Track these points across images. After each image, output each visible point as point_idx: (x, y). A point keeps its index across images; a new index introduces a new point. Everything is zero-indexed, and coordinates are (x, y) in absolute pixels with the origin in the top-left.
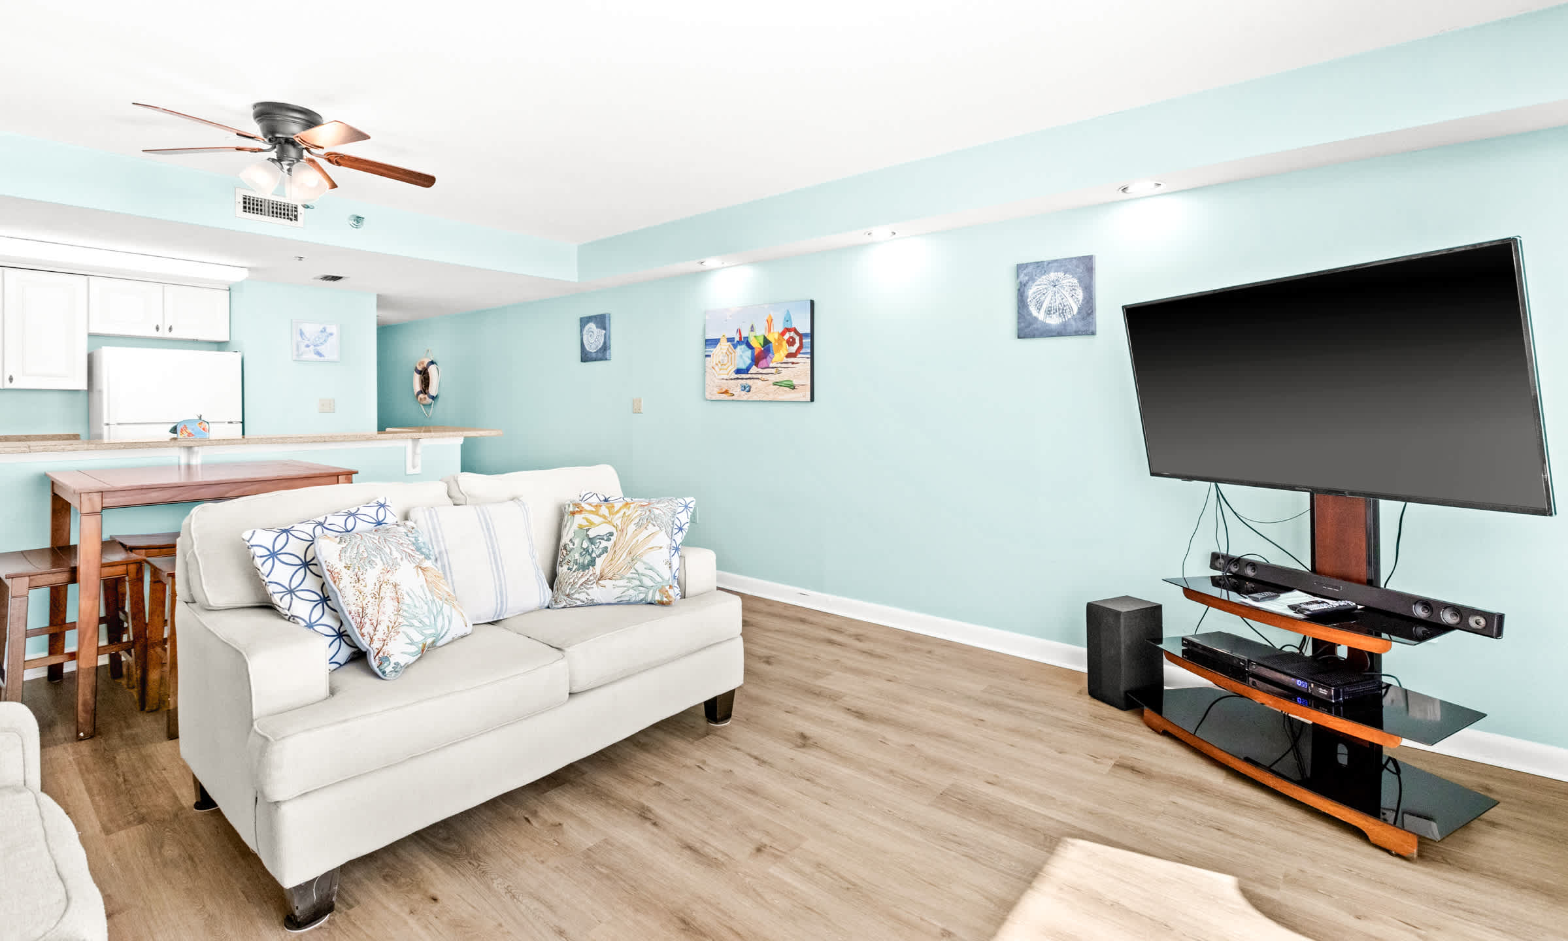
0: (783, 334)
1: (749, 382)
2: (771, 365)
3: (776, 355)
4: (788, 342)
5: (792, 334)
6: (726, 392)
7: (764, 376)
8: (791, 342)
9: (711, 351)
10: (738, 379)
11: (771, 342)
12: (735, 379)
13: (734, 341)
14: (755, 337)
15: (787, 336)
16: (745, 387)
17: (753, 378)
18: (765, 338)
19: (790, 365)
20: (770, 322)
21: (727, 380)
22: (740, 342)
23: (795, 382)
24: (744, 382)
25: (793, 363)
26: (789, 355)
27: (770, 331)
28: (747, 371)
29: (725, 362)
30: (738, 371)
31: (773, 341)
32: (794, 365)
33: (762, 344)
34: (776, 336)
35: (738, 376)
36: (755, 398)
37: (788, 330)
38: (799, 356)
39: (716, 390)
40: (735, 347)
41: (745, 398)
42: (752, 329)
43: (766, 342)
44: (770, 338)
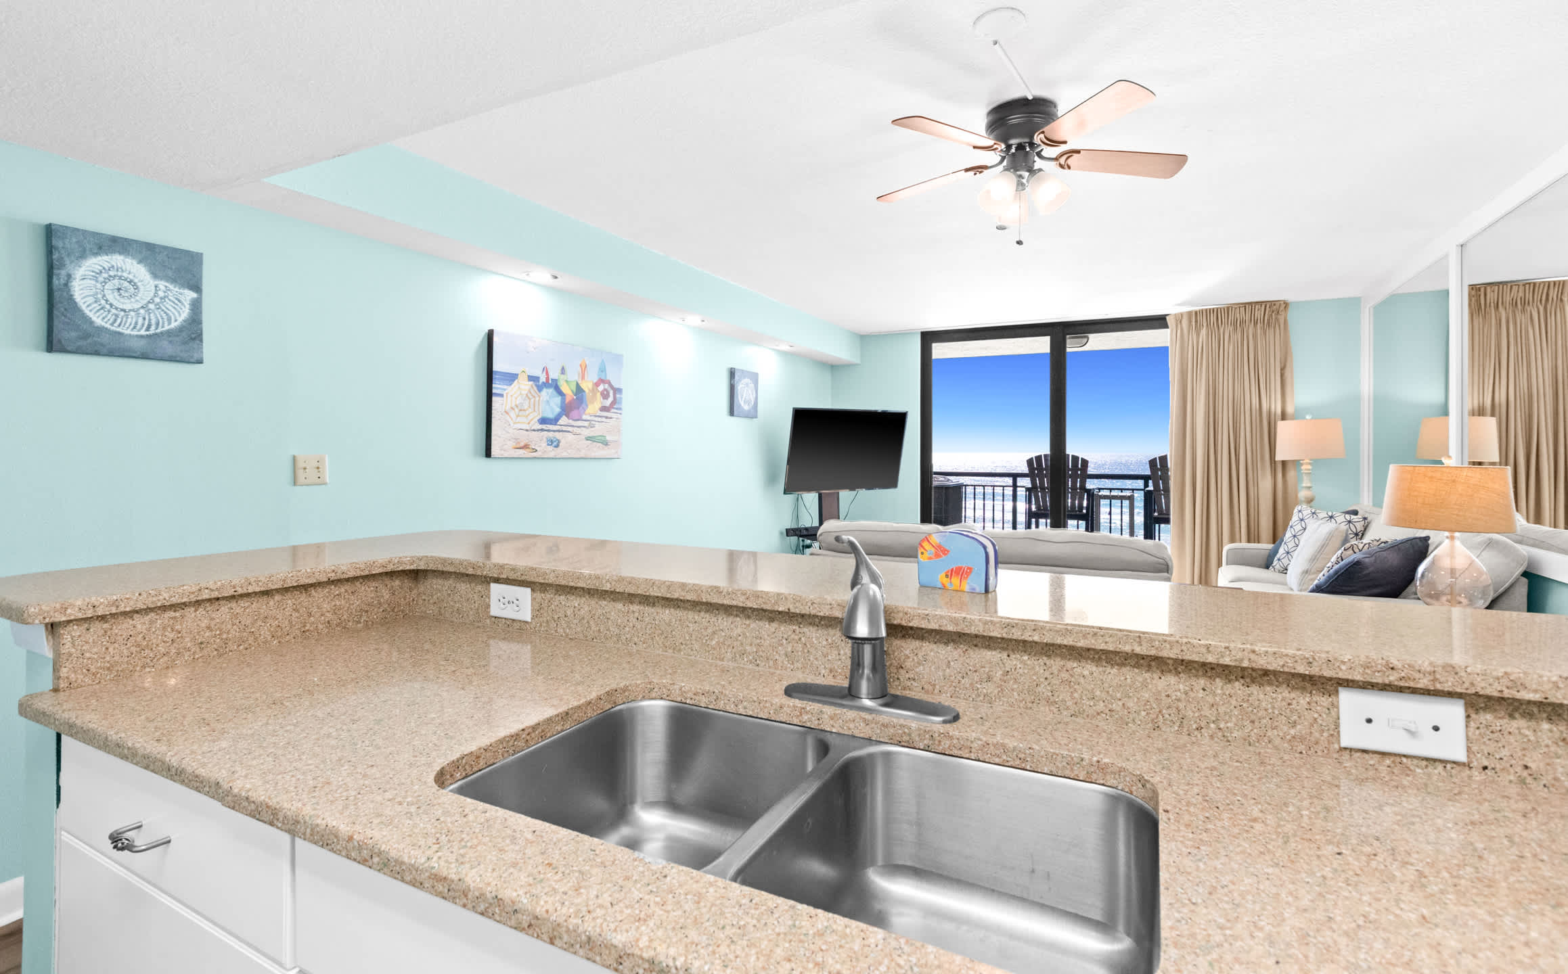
0: (597, 384)
1: (558, 435)
2: (584, 417)
3: (589, 407)
4: (602, 394)
5: (607, 386)
6: (526, 447)
7: (575, 429)
8: (605, 395)
9: (505, 390)
10: (542, 430)
11: (584, 391)
12: (538, 430)
13: (539, 381)
14: (567, 381)
15: (601, 388)
16: (552, 442)
17: (562, 431)
18: (578, 384)
19: (604, 419)
20: (584, 368)
21: (527, 430)
22: (546, 384)
23: (608, 438)
24: (551, 434)
25: (607, 417)
26: (604, 409)
27: (583, 378)
28: (555, 421)
29: (526, 407)
30: (543, 421)
31: (586, 390)
32: (608, 420)
33: (575, 390)
34: (590, 385)
35: (544, 427)
36: (565, 454)
37: (601, 381)
38: (613, 410)
39: (511, 444)
40: (540, 389)
41: (552, 455)
42: (563, 371)
43: (579, 390)
44: (584, 386)
